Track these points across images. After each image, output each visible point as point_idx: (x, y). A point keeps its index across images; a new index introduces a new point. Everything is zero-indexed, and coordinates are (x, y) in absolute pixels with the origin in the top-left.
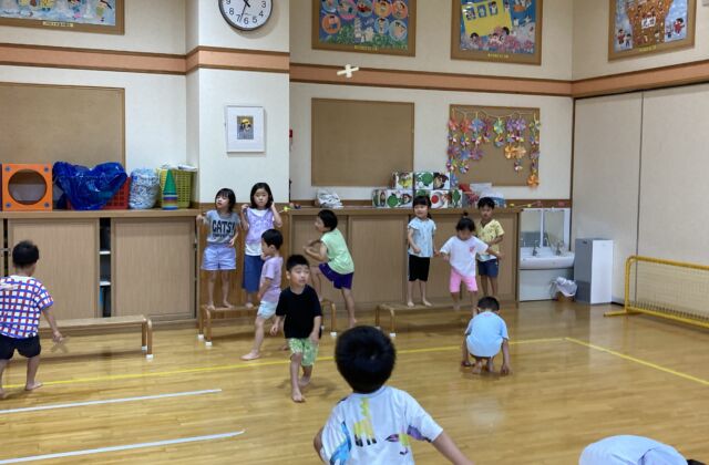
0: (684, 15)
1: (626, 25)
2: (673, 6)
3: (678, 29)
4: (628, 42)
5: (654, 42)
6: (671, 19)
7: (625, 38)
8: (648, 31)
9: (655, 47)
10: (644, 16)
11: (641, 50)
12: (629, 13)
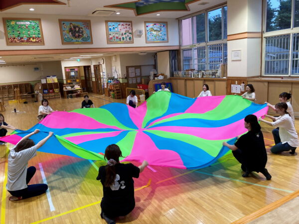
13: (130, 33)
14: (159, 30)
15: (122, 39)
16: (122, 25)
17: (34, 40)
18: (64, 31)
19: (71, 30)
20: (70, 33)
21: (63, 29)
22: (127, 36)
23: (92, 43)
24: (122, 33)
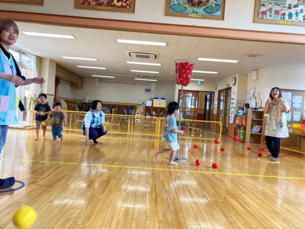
15: (287, 17)
17: (119, 4)
22: (299, 11)
23: (223, 19)
24: (290, 5)
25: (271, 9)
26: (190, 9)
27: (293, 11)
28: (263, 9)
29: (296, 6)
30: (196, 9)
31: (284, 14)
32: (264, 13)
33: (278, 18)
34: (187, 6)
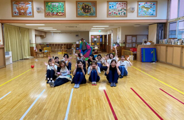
0: (31, 11)
1: (17, 11)
2: (28, 9)
3: (30, 14)
4: (17, 14)
5: (24, 15)
6: (28, 12)
7: (16, 13)
8: (22, 13)
9: (25, 16)
10: (21, 10)
11: (21, 16)
12: (17, 8)
13: (125, 10)
14: (149, 7)
16: (120, 4)
17: (60, 14)
18: (78, 8)
19: (83, 8)
20: (82, 10)
21: (78, 7)
22: (122, 12)
23: (96, 17)
24: (119, 10)
25: (112, 12)
26: (85, 14)
27: (120, 12)
28: (110, 12)
29: (121, 10)
30: (87, 14)
31: (117, 14)
32: (110, 13)
33: (115, 15)
34: (84, 13)
